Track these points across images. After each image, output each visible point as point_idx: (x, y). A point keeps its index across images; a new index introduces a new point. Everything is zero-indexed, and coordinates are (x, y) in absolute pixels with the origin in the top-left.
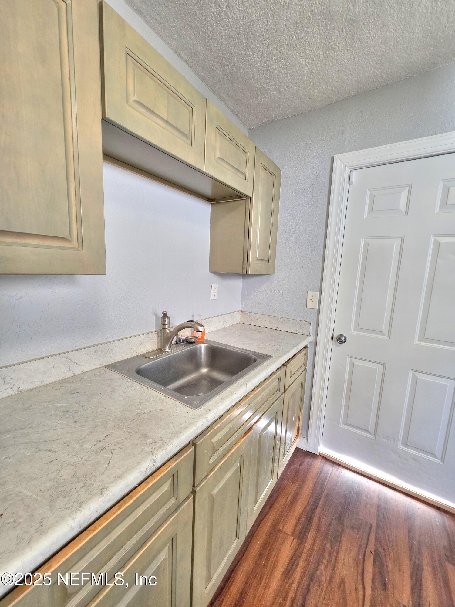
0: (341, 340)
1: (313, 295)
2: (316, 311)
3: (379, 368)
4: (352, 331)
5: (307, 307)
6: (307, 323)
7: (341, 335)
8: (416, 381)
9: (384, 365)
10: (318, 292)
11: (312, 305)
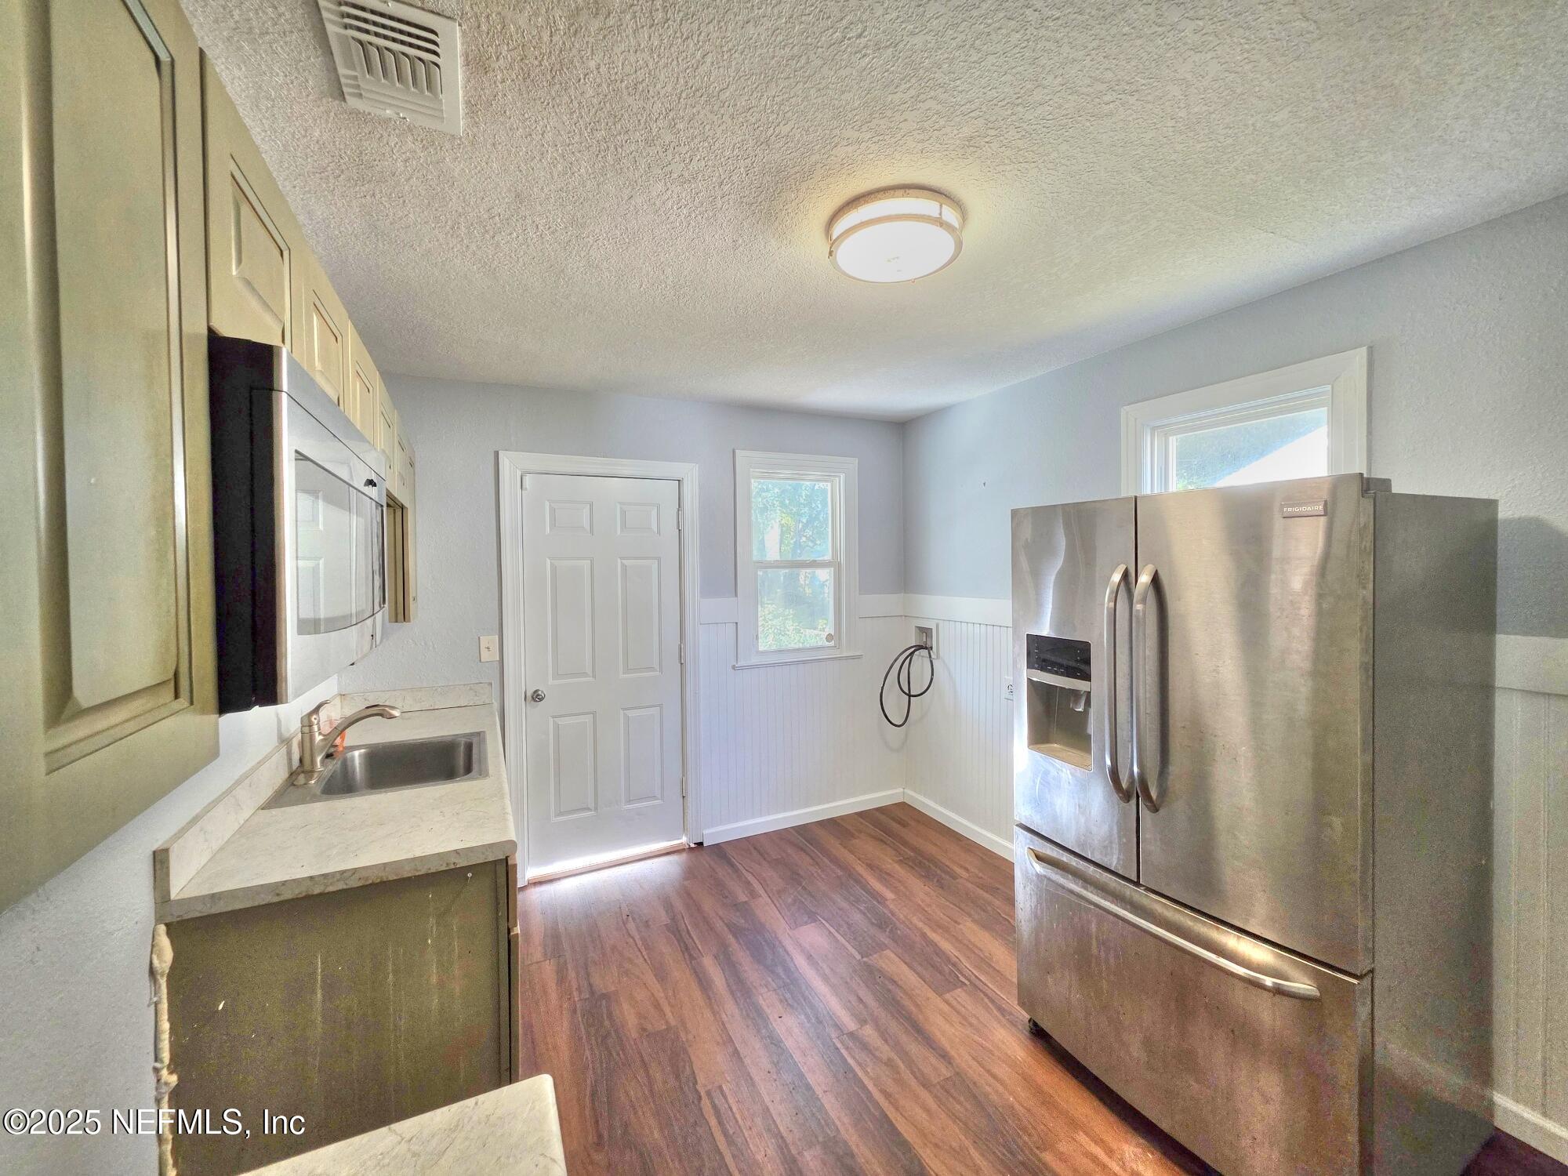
0: (537, 697)
1: (490, 640)
2: (497, 665)
3: (588, 719)
4: (551, 681)
5: (482, 660)
6: (486, 685)
7: (536, 691)
8: (627, 718)
9: (594, 713)
10: (497, 636)
11: (490, 656)
